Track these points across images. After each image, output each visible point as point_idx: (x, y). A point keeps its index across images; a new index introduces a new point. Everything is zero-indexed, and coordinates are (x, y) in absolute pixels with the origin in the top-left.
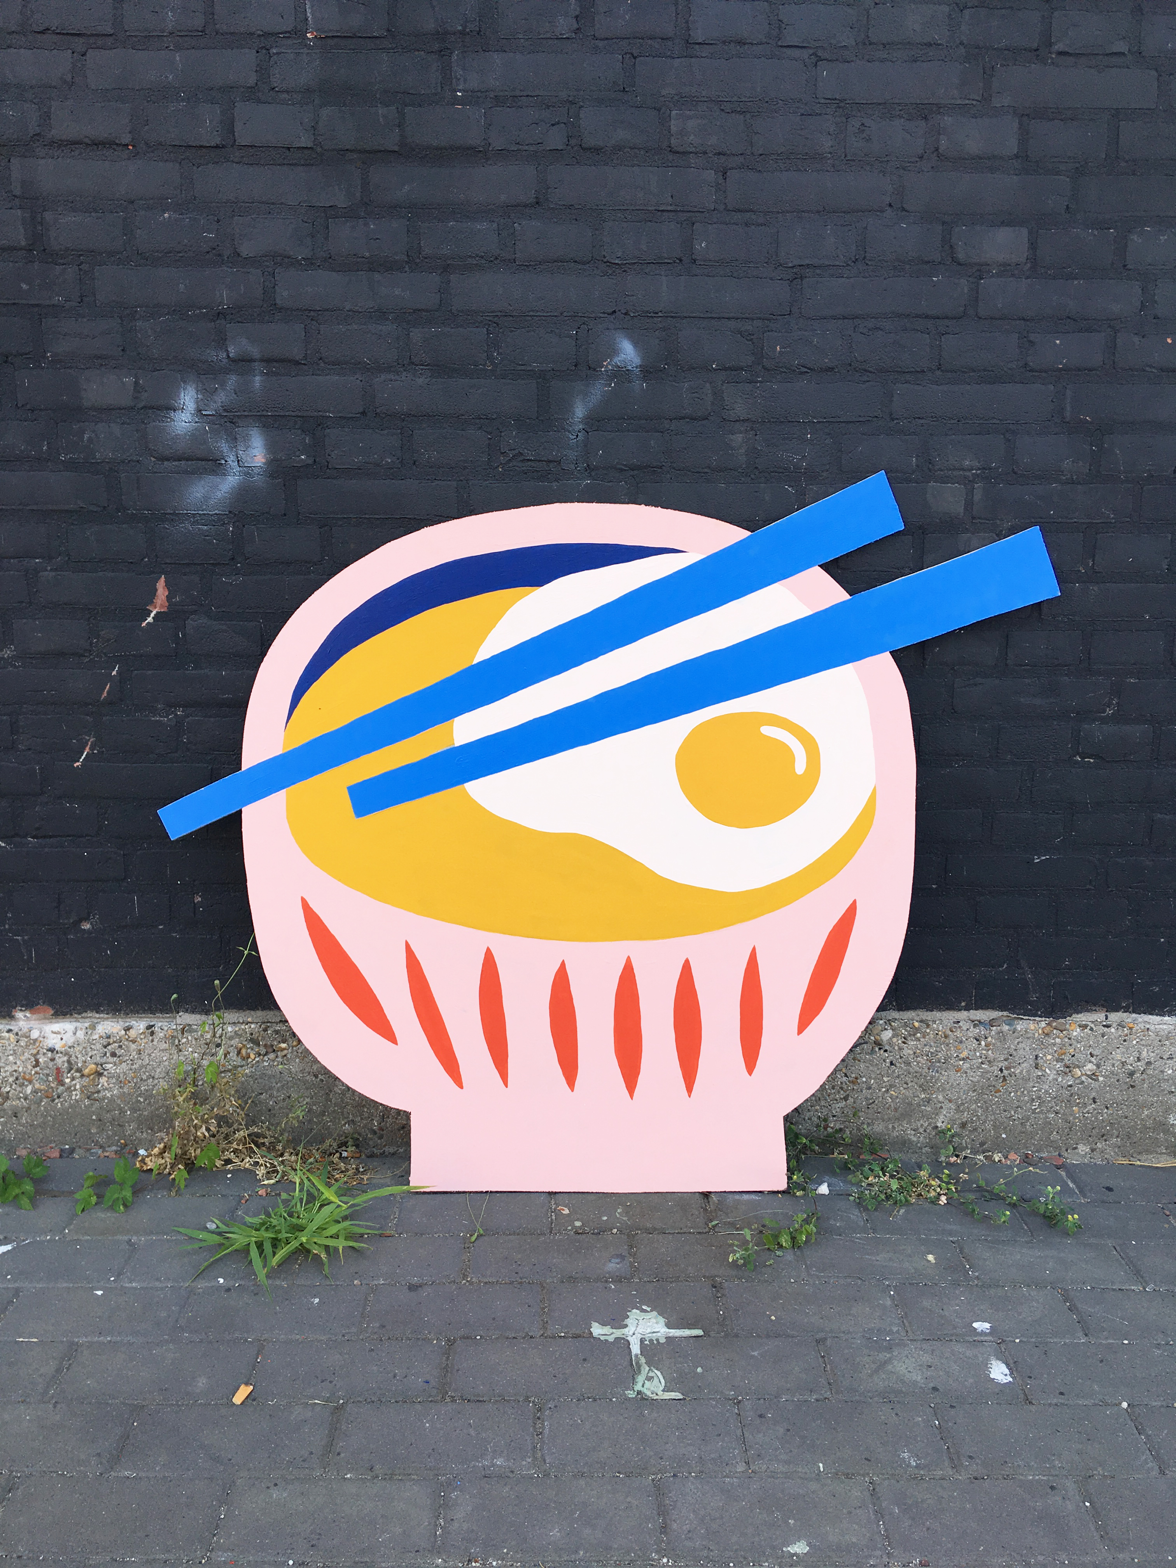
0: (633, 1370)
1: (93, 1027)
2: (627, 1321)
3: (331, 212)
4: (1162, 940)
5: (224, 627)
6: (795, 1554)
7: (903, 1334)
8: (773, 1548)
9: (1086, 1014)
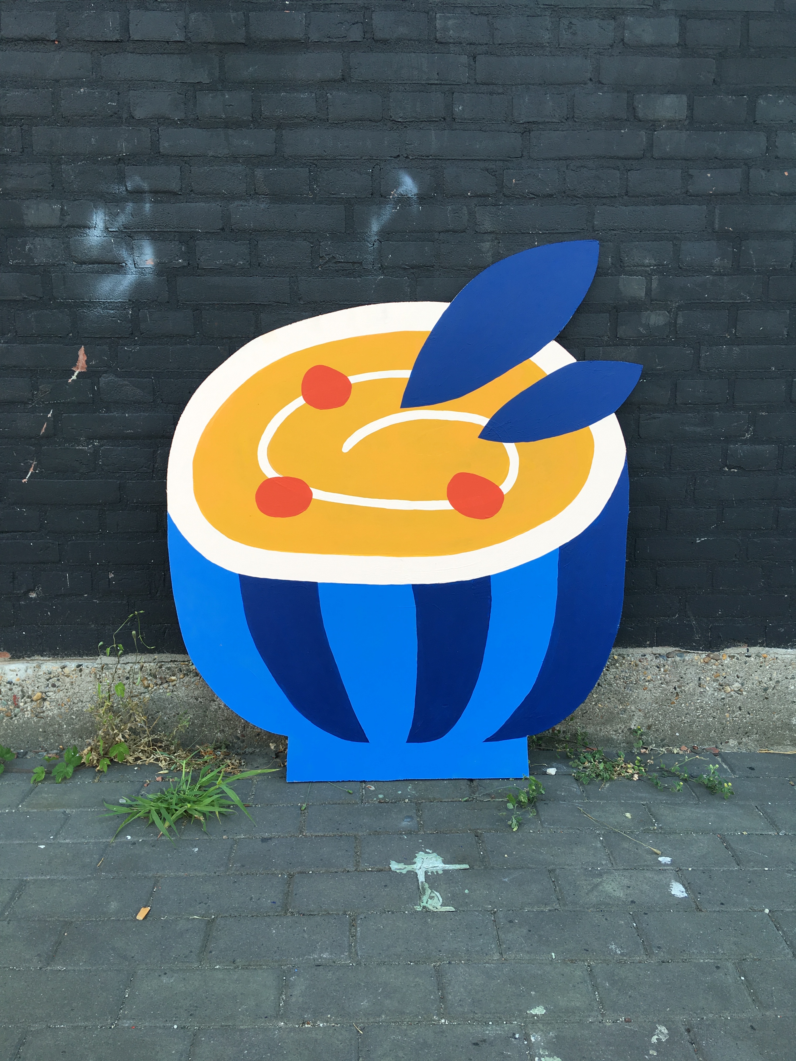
0: (420, 892)
1: (39, 667)
2: (416, 860)
3: (197, 86)
4: (786, 596)
5: (126, 383)
6: (536, 1015)
7: (610, 865)
8: (520, 1011)
9: (734, 648)
